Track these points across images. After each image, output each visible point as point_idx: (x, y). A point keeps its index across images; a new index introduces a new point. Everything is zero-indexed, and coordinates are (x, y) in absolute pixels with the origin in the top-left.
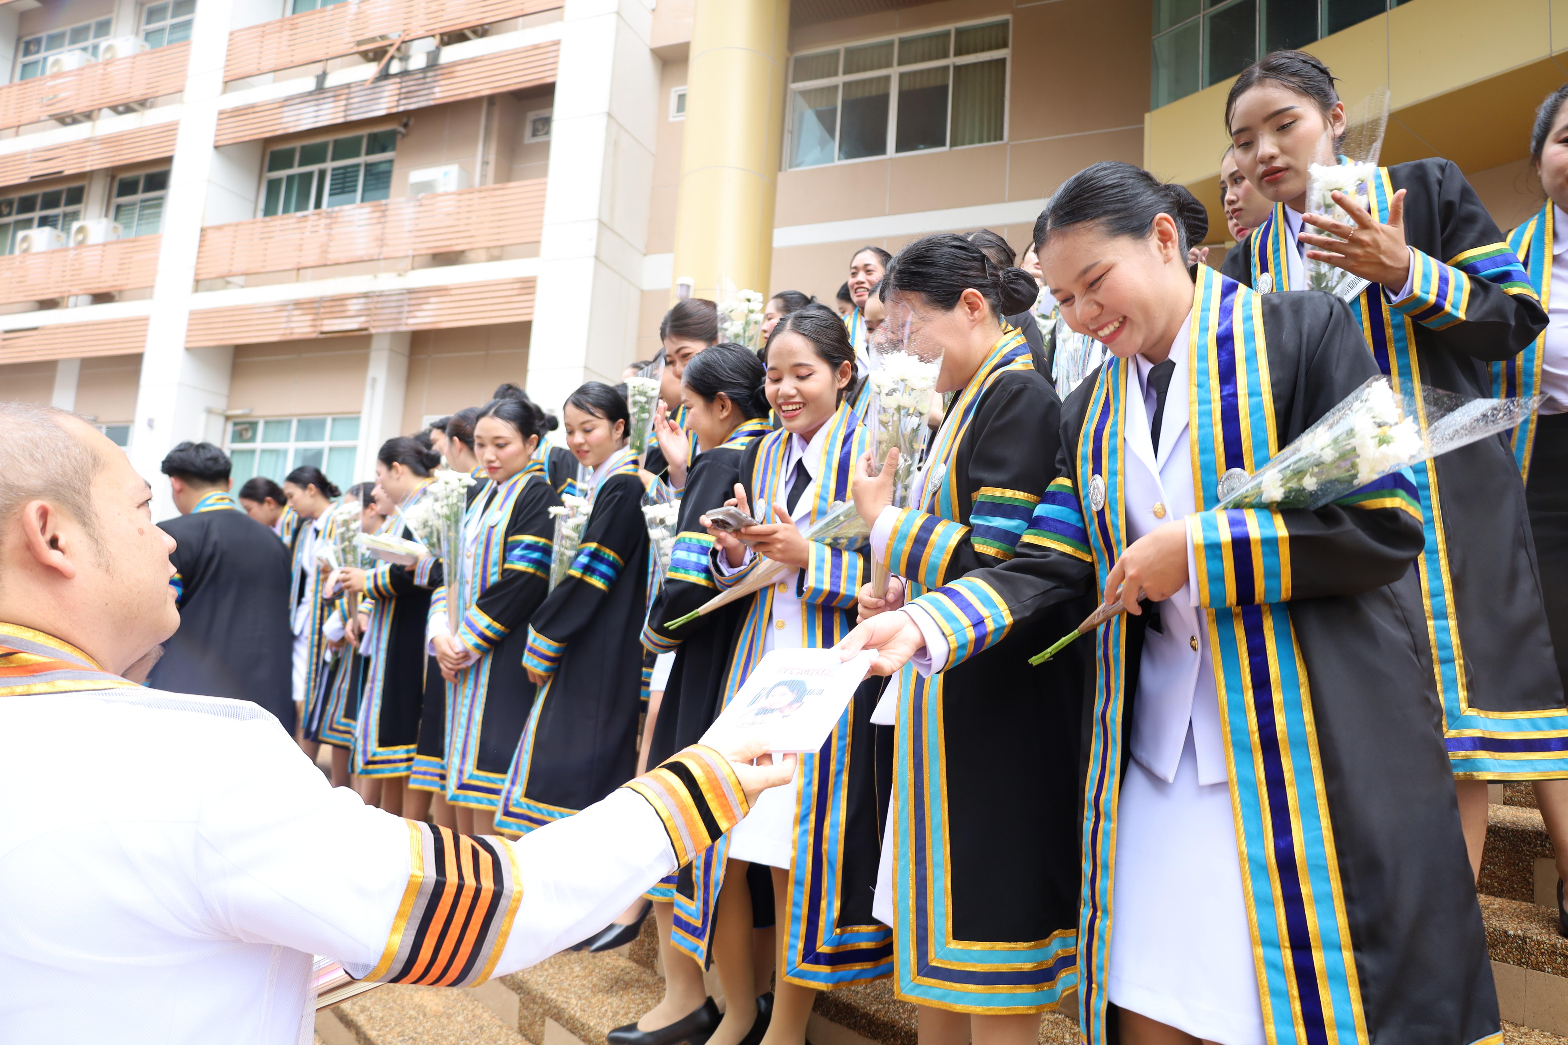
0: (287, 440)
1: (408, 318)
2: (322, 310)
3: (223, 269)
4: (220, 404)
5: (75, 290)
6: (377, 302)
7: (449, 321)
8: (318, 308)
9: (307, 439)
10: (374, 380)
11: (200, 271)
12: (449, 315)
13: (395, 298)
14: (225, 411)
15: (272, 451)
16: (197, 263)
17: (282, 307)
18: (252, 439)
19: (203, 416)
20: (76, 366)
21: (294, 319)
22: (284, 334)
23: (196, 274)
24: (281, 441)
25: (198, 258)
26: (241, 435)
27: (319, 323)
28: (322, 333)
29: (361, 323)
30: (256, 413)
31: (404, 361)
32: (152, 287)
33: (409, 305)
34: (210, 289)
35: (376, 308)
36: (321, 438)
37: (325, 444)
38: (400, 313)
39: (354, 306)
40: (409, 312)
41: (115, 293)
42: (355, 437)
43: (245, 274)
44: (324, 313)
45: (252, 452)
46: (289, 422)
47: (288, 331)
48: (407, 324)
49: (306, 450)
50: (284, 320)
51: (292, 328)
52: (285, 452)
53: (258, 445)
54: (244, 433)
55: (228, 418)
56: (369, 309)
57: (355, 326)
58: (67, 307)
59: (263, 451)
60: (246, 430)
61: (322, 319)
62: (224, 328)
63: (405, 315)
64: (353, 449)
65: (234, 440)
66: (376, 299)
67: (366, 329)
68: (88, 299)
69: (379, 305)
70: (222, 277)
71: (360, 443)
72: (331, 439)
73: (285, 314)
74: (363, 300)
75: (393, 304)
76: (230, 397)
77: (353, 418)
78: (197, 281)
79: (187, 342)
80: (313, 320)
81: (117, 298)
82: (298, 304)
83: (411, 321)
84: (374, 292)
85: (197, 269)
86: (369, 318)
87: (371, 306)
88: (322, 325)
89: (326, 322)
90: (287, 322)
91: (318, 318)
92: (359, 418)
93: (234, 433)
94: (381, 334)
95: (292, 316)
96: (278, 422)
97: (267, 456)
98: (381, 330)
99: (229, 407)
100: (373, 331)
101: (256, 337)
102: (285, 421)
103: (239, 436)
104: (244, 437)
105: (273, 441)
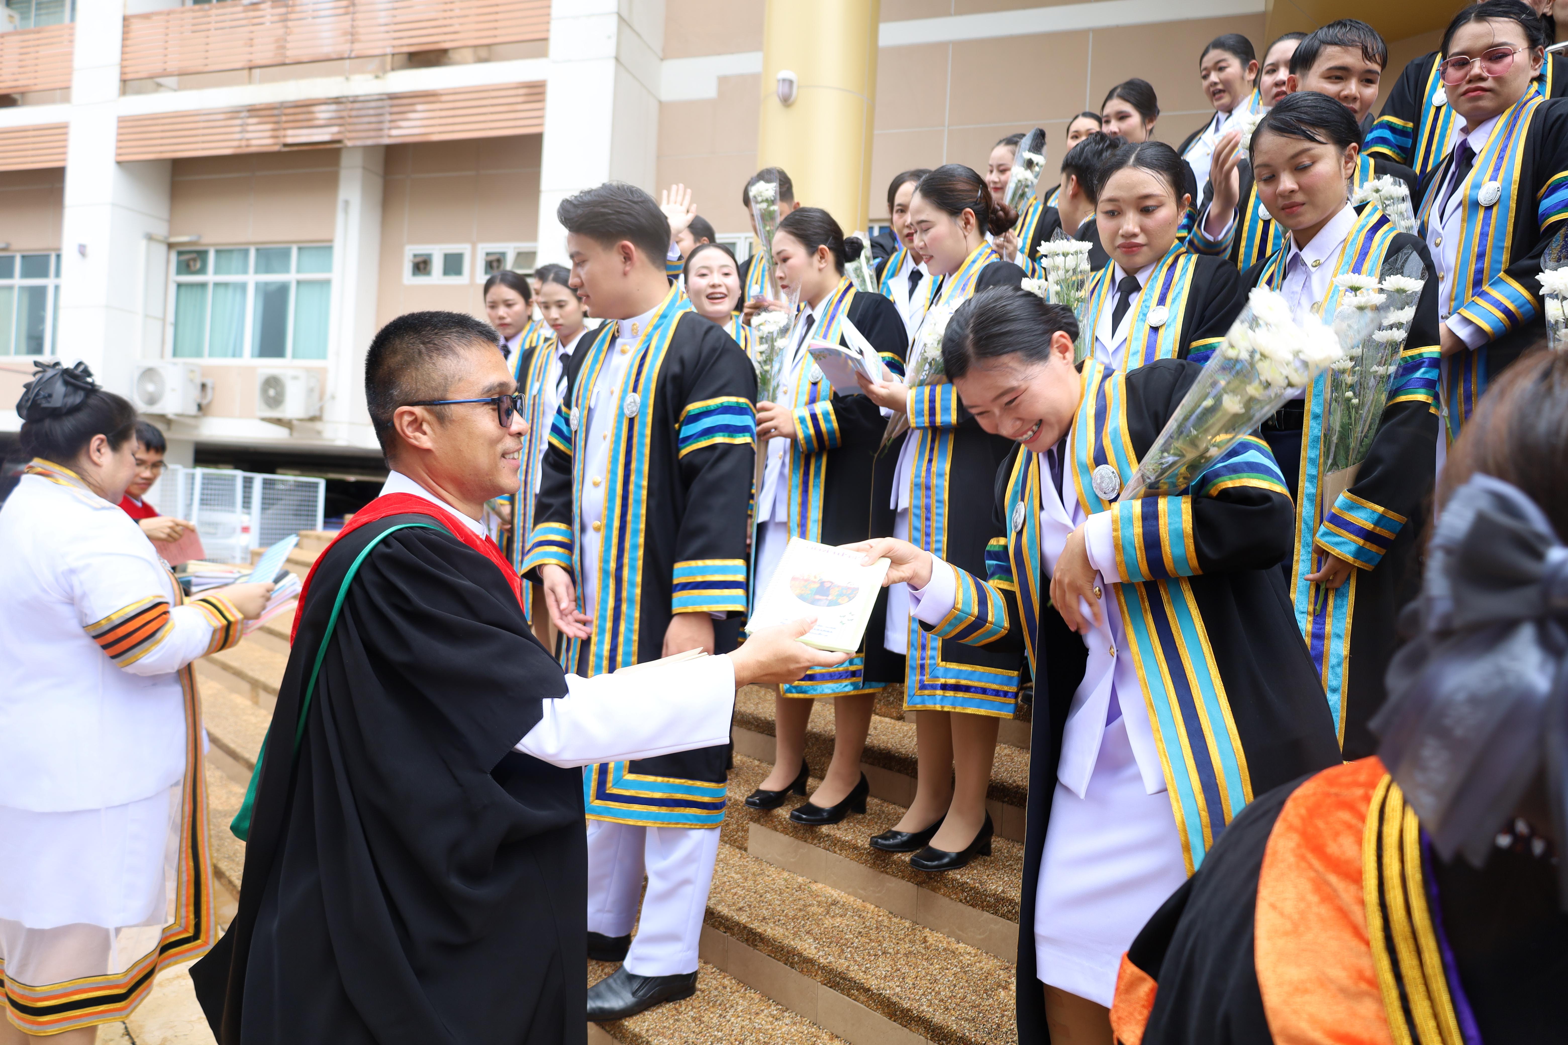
0: (245, 271)
1: (390, 129)
2: (284, 118)
3: (157, 67)
4: (161, 229)
6: (351, 110)
7: (440, 133)
8: (278, 115)
9: (268, 271)
10: (347, 202)
11: (127, 70)
12: (440, 125)
13: (373, 104)
14: (166, 238)
15: (226, 285)
16: (123, 60)
17: (234, 113)
18: (202, 270)
19: (143, 243)
21: (250, 128)
22: (239, 147)
23: (123, 73)
24: (237, 273)
25: (123, 53)
26: (188, 266)
27: (281, 133)
28: (285, 145)
29: (333, 134)
30: (205, 240)
31: (378, 182)
32: (68, 88)
33: (391, 114)
34: (140, 92)
35: (350, 117)
36: (287, 270)
37: (291, 277)
38: (381, 122)
39: (323, 113)
40: (391, 121)
41: (16, 96)
42: (329, 269)
43: (182, 74)
44: (286, 122)
45: (203, 285)
46: (247, 251)
47: (244, 143)
48: (390, 136)
49: (266, 284)
50: (238, 129)
51: (248, 139)
52: (243, 287)
53: (210, 277)
54: (192, 263)
55: (170, 246)
56: (341, 118)
57: (326, 138)
59: (217, 285)
60: (194, 260)
61: (285, 129)
62: (162, 138)
63: (387, 125)
64: (327, 283)
65: (179, 272)
66: (350, 106)
67: (339, 141)
69: (354, 113)
70: (152, 77)
71: (335, 276)
72: (299, 271)
73: (238, 122)
74: (333, 107)
75: (372, 112)
76: (171, 221)
77: (325, 247)
78: (124, 82)
79: (119, 154)
80: (274, 130)
81: (20, 102)
82: (253, 111)
83: (394, 132)
84: (347, 97)
85: (122, 67)
86: (342, 129)
87: (344, 114)
88: (285, 136)
89: (290, 132)
90: (241, 132)
91: (278, 127)
92: (330, 248)
93: (179, 263)
94: (355, 147)
95: (248, 125)
96: (231, 251)
97: (221, 291)
98: (359, 143)
99: (171, 233)
100: (349, 143)
101: (203, 149)
102: (240, 250)
103: (185, 267)
104: (193, 268)
105: (229, 272)
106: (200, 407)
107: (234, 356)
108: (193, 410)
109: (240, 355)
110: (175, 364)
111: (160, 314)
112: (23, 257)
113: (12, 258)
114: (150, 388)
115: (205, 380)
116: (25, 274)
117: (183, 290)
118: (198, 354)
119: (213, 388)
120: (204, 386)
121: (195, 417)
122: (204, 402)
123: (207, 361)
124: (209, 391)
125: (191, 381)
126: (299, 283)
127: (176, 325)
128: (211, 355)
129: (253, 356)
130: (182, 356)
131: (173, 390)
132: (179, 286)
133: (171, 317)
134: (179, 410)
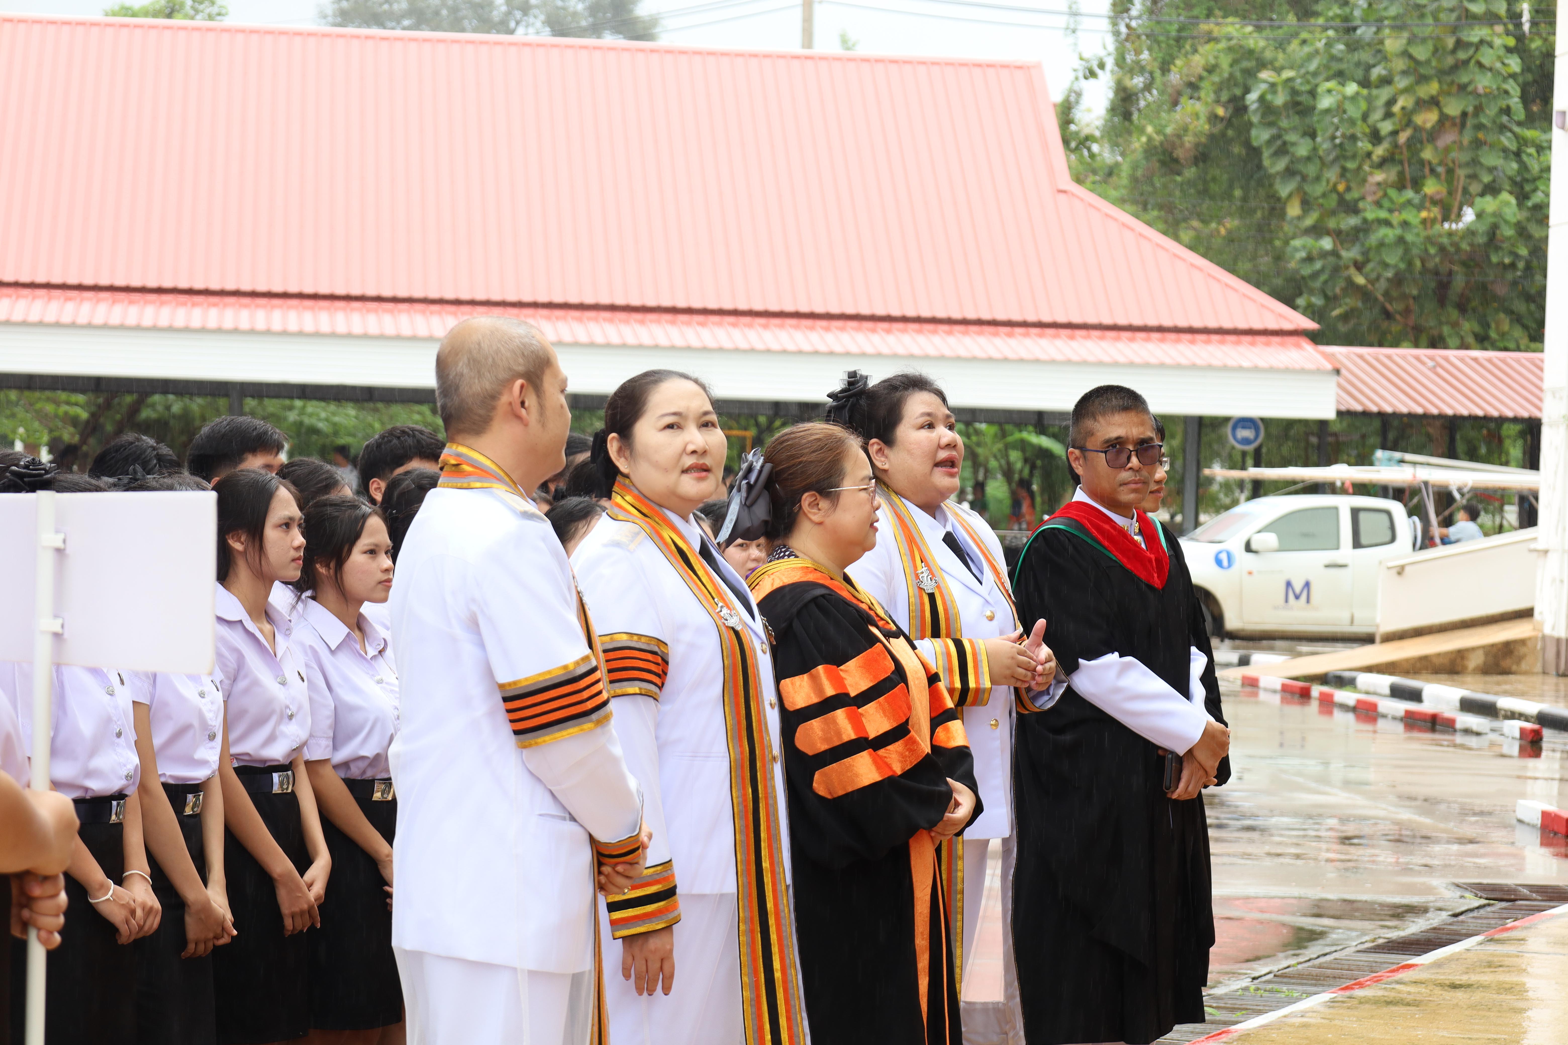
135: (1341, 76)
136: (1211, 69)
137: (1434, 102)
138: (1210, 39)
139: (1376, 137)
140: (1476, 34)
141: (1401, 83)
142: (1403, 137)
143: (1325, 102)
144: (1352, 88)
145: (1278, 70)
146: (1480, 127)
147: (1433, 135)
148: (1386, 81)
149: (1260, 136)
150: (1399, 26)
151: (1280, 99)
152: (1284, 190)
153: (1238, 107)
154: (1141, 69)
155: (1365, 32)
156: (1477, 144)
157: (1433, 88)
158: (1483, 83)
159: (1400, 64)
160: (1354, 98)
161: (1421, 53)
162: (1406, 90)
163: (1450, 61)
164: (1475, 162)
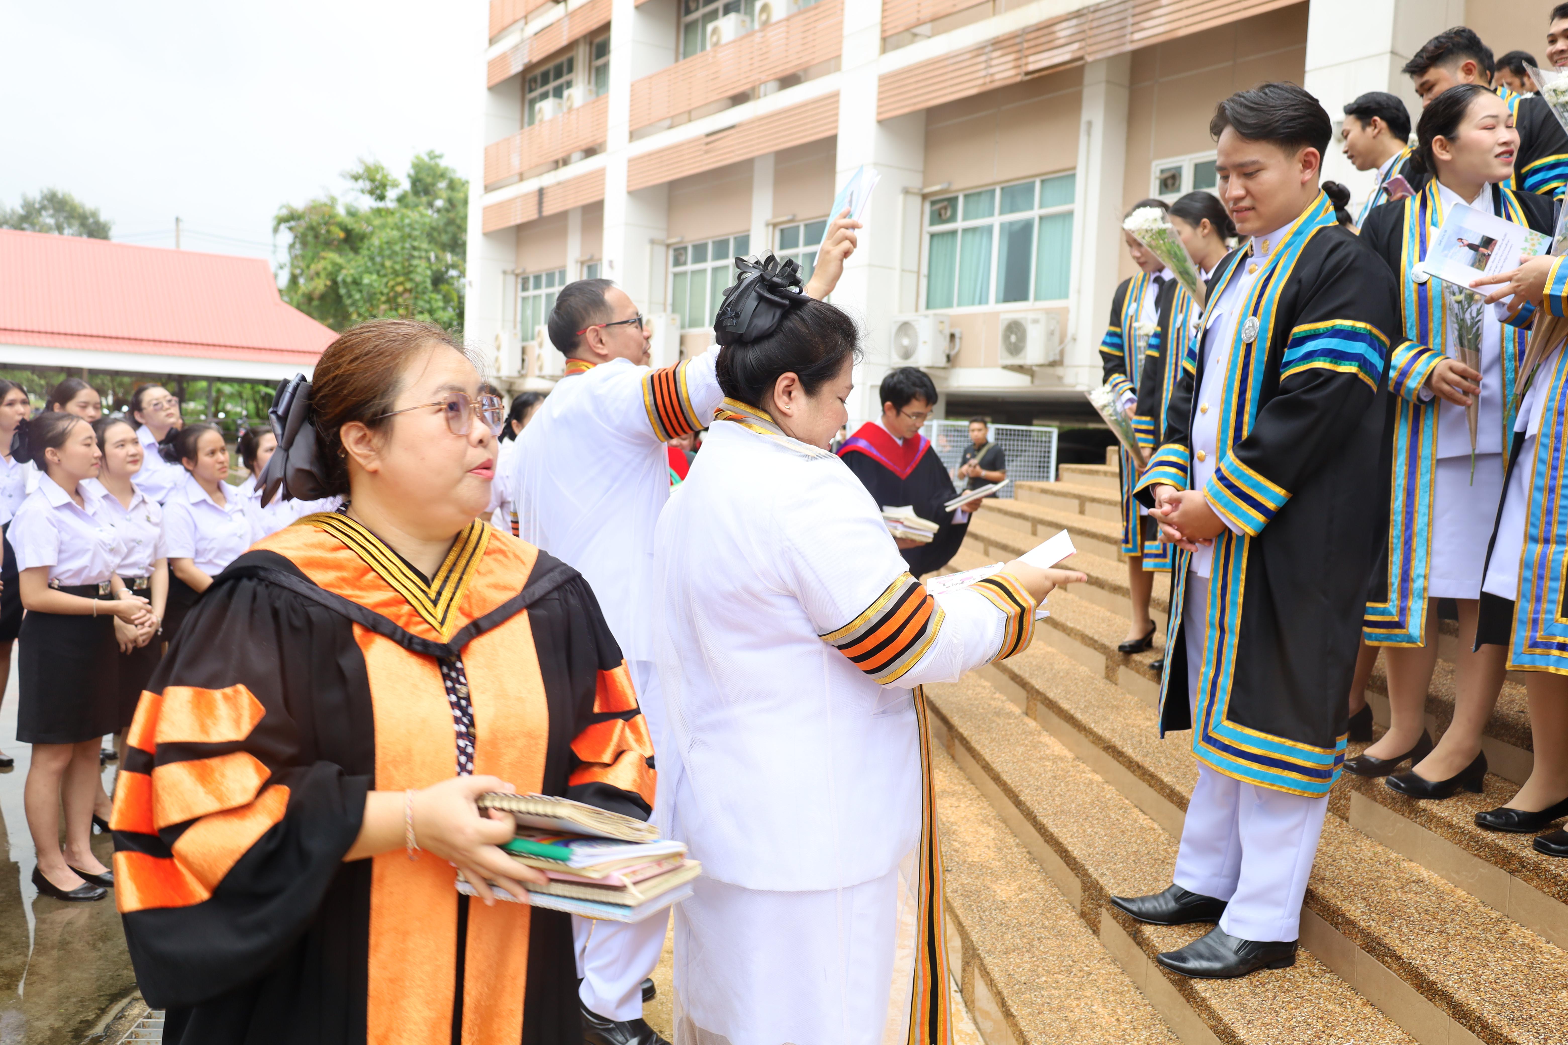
0: (992, 214)
1: (1132, 33)
2: (1026, 45)
3: (911, 19)
4: (915, 182)
5: (763, 77)
6: (1092, 20)
7: (1186, 26)
8: (1021, 43)
9: (1012, 211)
10: (1090, 124)
11: (887, 27)
12: (1187, 17)
13: (1115, 9)
14: (921, 189)
15: (974, 230)
16: (883, 17)
17: (979, 50)
18: (953, 218)
19: (901, 198)
20: (771, 162)
21: (994, 62)
22: (984, 84)
23: (883, 31)
24: (983, 216)
25: (884, 11)
26: (940, 215)
27: (1023, 61)
28: (1027, 74)
29: (1073, 51)
30: (955, 186)
31: (1123, 95)
32: (839, 57)
33: (1134, 16)
34: (897, 47)
35: (1091, 29)
36: (1030, 207)
37: (1034, 213)
38: (1124, 27)
39: (1063, 32)
40: (1133, 24)
41: (801, 73)
42: (1071, 199)
43: (933, 20)
44: (1028, 48)
45: (954, 233)
46: (993, 192)
47: (988, 79)
48: (1132, 42)
49: (1011, 224)
50: (983, 66)
51: (992, 75)
52: (989, 229)
53: (959, 224)
54: (943, 212)
55: (924, 197)
56: (1083, 31)
57: (1067, 57)
58: (759, 97)
59: (965, 231)
60: (945, 208)
61: (1026, 56)
62: (916, 89)
63: (1130, 29)
64: (1070, 214)
65: (932, 223)
66: (1091, 17)
67: (1081, 58)
68: (773, 85)
69: (1095, 24)
70: (907, 30)
71: (1077, 207)
72: (1041, 206)
73: (983, 58)
74: (1074, 22)
75: (1113, 18)
76: (925, 172)
77: (1067, 176)
78: (884, 39)
79: (879, 113)
80: (1016, 59)
81: (802, 78)
82: (997, 43)
83: (1137, 36)
84: (1088, 8)
85: (883, 25)
86: (1083, 44)
87: (1086, 27)
88: (1026, 64)
89: (1031, 59)
90: (986, 68)
91: (1021, 55)
92: (1073, 176)
93: (932, 213)
94: (1095, 62)
95: (991, 59)
96: (979, 194)
97: (969, 236)
98: (1099, 56)
99: (925, 184)
100: (1089, 59)
101: (952, 93)
102: (986, 191)
103: (938, 217)
104: (944, 217)
105: (976, 217)
106: (948, 358)
107: (980, 303)
108: (943, 362)
109: (987, 302)
110: (926, 316)
111: (915, 269)
112: (806, 226)
113: (798, 227)
114: (906, 342)
115: (953, 330)
116: (808, 243)
117: (935, 239)
118: (949, 305)
119: (961, 338)
120: (952, 336)
121: (944, 368)
122: (953, 353)
123: (956, 311)
124: (957, 341)
125: (941, 332)
126: (1041, 218)
127: (929, 276)
128: (960, 304)
129: (997, 301)
130: (935, 307)
131: (925, 342)
132: (932, 236)
133: (924, 270)
134: (930, 364)
135: (371, 273)
136: (325, 269)
137: (401, 283)
138: (324, 258)
139: (382, 293)
140: (415, 262)
141: (391, 276)
142: (392, 294)
143: (366, 280)
144: (374, 277)
145: (348, 270)
146: (417, 292)
147: (401, 294)
148: (385, 275)
149: (342, 291)
150: (390, 257)
151: (349, 280)
152: (351, 309)
153: (335, 282)
154: (298, 267)
155: (378, 259)
156: (416, 298)
157: (401, 279)
158: (418, 278)
159: (390, 271)
160: (376, 281)
161: (398, 267)
162: (393, 279)
163: (406, 271)
164: (415, 304)
